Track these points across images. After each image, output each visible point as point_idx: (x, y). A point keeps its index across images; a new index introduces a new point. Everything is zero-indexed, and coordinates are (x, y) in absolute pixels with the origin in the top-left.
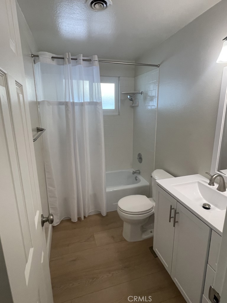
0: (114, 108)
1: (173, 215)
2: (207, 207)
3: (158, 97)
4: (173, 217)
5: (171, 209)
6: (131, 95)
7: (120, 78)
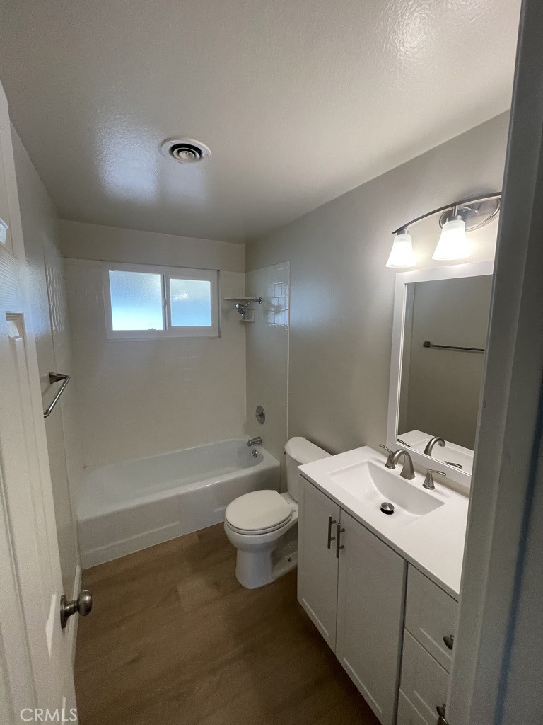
0: (210, 325)
1: (334, 534)
2: (388, 509)
3: (289, 310)
4: (334, 538)
5: (331, 522)
6: (242, 303)
7: (221, 272)
